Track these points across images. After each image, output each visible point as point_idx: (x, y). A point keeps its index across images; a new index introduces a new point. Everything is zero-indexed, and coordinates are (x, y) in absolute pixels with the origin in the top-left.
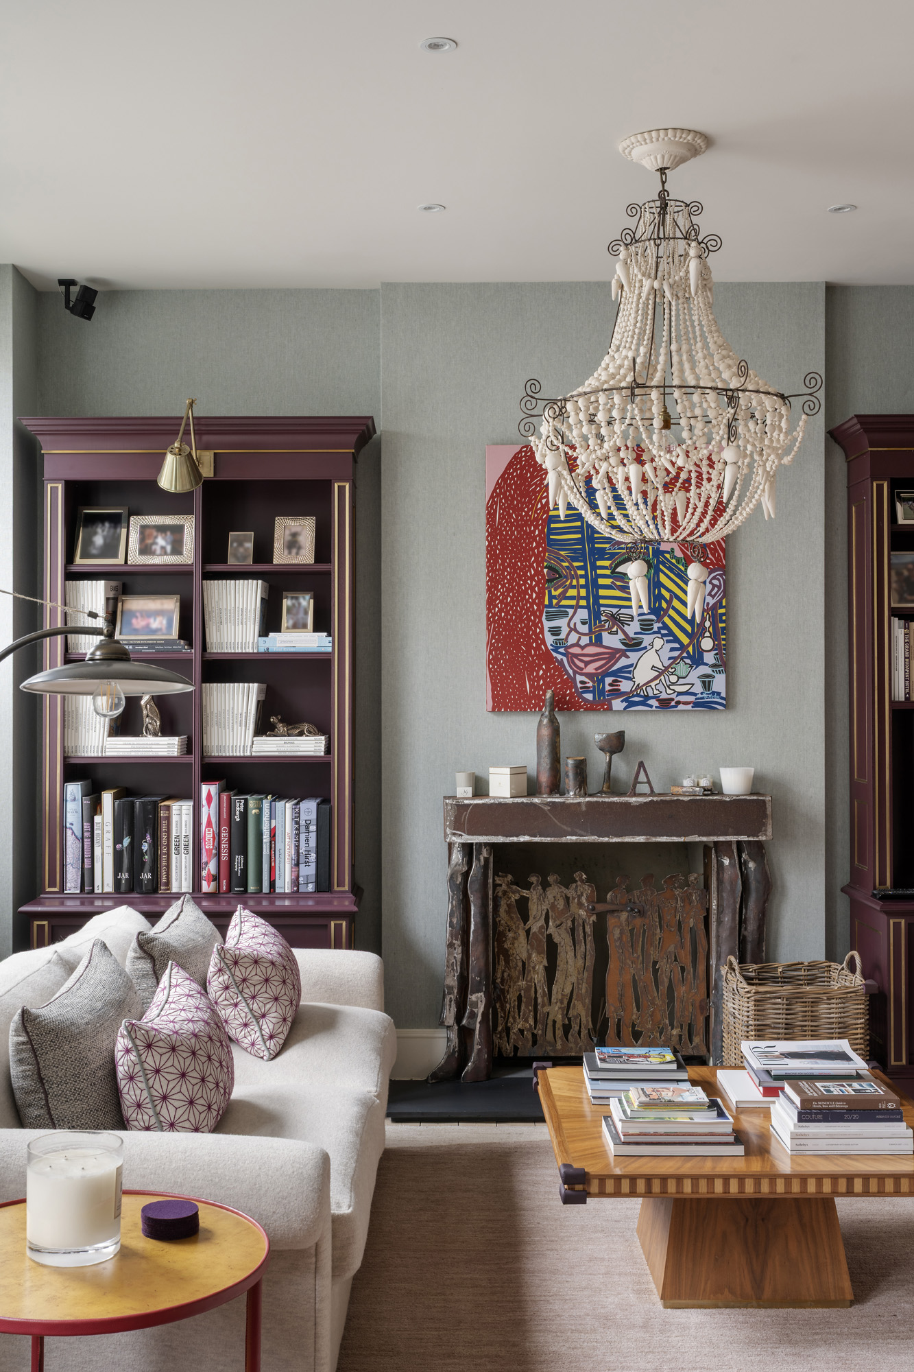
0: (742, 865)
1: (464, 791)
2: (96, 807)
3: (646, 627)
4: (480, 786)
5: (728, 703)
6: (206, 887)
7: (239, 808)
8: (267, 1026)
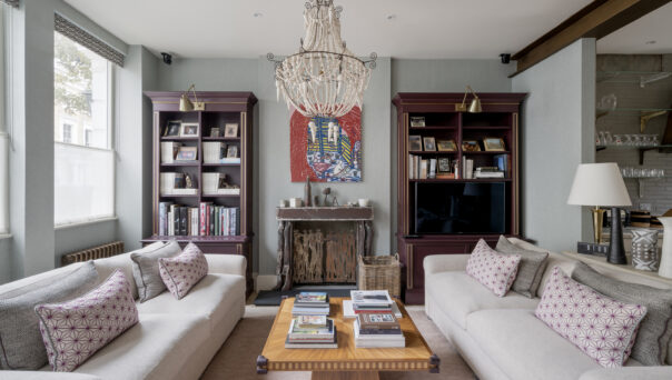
0: (365, 228)
1: (282, 206)
2: (169, 210)
3: (337, 157)
4: (287, 204)
5: (362, 180)
6: (202, 234)
7: (212, 210)
8: (179, 287)
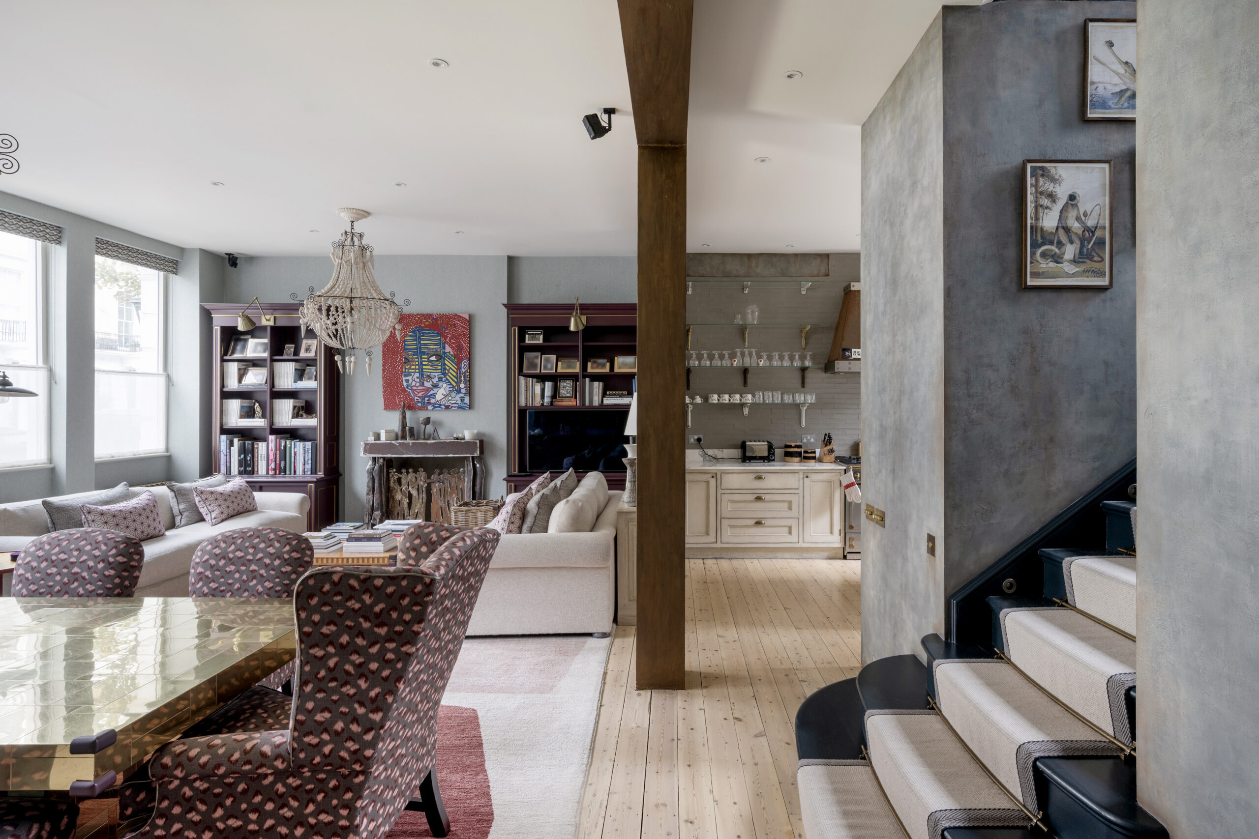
0: (474, 465)
1: (371, 439)
2: (231, 444)
3: (440, 379)
4: (378, 437)
5: (471, 407)
6: (271, 473)
7: (283, 444)
8: (214, 515)
